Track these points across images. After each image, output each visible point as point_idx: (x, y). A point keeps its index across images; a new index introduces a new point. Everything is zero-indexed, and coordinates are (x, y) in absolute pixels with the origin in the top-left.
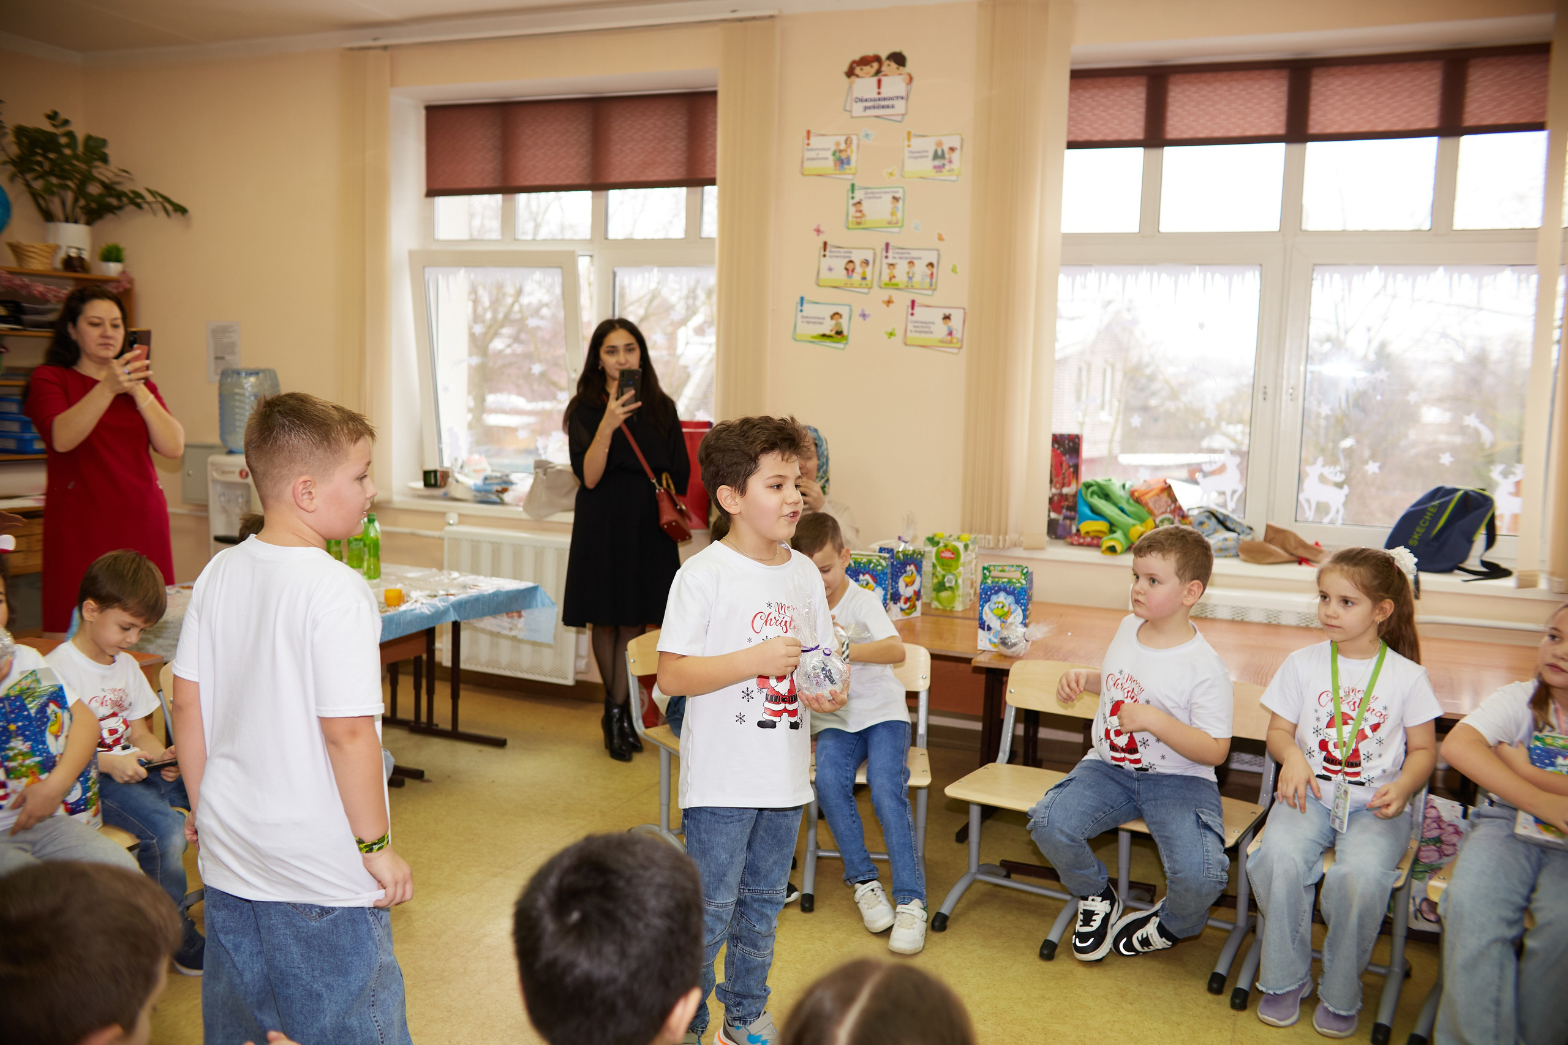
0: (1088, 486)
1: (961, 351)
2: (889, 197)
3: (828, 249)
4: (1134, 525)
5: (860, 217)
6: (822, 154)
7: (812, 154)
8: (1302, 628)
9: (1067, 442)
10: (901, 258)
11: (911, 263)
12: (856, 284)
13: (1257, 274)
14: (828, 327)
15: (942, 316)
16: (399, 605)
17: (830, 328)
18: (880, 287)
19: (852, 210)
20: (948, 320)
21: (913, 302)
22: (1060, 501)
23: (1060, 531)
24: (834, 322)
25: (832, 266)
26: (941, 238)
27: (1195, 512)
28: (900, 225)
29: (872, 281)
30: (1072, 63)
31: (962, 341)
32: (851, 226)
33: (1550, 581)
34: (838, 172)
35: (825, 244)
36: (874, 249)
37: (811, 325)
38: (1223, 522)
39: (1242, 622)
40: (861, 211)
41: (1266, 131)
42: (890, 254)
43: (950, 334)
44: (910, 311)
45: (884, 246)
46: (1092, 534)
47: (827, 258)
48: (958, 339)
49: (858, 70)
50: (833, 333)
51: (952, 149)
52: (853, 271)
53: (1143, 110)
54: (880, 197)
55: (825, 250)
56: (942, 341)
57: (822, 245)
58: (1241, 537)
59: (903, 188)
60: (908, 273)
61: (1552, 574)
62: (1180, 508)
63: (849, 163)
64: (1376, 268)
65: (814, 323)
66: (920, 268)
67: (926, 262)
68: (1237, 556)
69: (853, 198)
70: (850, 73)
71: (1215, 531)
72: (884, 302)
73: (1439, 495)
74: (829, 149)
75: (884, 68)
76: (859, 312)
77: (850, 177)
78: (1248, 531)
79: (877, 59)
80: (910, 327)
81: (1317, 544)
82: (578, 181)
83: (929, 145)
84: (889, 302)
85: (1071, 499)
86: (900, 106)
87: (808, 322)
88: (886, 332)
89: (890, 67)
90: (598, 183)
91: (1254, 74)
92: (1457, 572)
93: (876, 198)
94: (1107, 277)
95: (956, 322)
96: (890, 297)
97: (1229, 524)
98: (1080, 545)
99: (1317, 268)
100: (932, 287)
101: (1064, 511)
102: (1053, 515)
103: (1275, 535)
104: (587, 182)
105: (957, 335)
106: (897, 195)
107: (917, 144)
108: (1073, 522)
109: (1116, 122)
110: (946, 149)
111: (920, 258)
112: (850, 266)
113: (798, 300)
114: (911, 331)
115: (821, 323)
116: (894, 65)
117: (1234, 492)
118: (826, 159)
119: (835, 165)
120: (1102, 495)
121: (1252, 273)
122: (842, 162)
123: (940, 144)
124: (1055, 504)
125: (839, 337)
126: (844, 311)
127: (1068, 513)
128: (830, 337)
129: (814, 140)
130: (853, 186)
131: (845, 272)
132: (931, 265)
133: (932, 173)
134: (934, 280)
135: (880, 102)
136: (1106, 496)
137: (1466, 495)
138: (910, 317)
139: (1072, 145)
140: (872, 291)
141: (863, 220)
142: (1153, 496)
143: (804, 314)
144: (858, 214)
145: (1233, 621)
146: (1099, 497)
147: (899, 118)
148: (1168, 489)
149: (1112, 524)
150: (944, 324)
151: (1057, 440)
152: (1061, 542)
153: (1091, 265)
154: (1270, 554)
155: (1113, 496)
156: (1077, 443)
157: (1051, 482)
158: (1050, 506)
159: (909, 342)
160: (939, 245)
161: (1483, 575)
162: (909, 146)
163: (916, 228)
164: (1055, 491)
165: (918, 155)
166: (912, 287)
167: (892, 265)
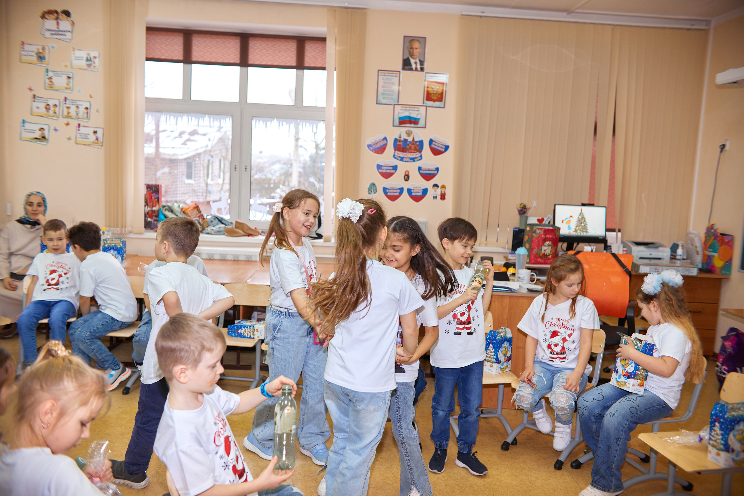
0: (164, 207)
1: (103, 148)
2: (65, 77)
3: (36, 98)
6: (31, 54)
7: (25, 53)
8: (247, 261)
9: (153, 188)
11: (77, 107)
13: (231, 119)
14: (38, 134)
15: (93, 131)
17: (39, 135)
18: (63, 117)
19: (47, 81)
20: (95, 133)
21: (79, 125)
22: (152, 213)
23: (152, 226)
24: (40, 132)
25: (39, 106)
26: (91, 97)
27: (209, 217)
28: (71, 89)
29: (59, 114)
30: (147, 24)
31: (103, 143)
32: (47, 88)
34: (39, 63)
35: (34, 96)
36: (59, 100)
37: (29, 133)
38: (221, 221)
39: (224, 260)
40: (51, 82)
41: (232, 61)
42: (67, 102)
43: (97, 139)
44: (78, 129)
45: (64, 99)
47: (36, 102)
48: (101, 143)
49: (47, 16)
50: (40, 137)
51: (95, 57)
52: (49, 109)
53: (182, 47)
54: (61, 76)
55: (34, 99)
56: (93, 143)
58: (227, 227)
59: (72, 73)
60: (76, 111)
62: (202, 215)
63: (44, 59)
64: (275, 120)
65: (31, 132)
66: (82, 110)
67: (85, 107)
68: (224, 234)
69: (47, 75)
70: (43, 17)
71: (217, 224)
72: (65, 124)
74: (34, 51)
75: (60, 17)
76: (53, 128)
77: (45, 65)
78: (231, 224)
79: (56, 12)
80: (78, 136)
81: (256, 228)
83: (83, 54)
84: (68, 124)
85: (157, 212)
86: (69, 35)
88: (67, 138)
89: (63, 16)
91: (227, 37)
93: (59, 76)
94: (170, 117)
95: (100, 134)
96: (68, 122)
97: (223, 221)
99: (253, 118)
100: (88, 118)
101: (154, 217)
102: (149, 219)
103: (239, 225)
105: (101, 140)
106: (69, 76)
107: (78, 53)
108: (158, 222)
109: (170, 51)
110: (92, 57)
111: (81, 105)
112: (48, 107)
113: (22, 121)
114: (79, 138)
115: (34, 133)
116: (65, 16)
117: (225, 208)
119: (37, 59)
121: (229, 119)
122: (41, 58)
123: (89, 54)
124: (147, 215)
125: (44, 139)
127: (156, 218)
128: (39, 139)
129: (26, 47)
130: (47, 70)
131: (45, 109)
132: (87, 108)
133: (86, 67)
134: (89, 115)
135: (58, 32)
136: (172, 211)
138: (78, 132)
139: (148, 59)
141: (53, 86)
142: (191, 210)
143: (25, 128)
144: (51, 83)
145: (221, 260)
146: (169, 211)
147: (68, 41)
148: (197, 208)
150: (95, 135)
151: (149, 187)
152: (152, 231)
153: (162, 112)
154: (236, 233)
155: (174, 211)
156: (159, 188)
157: (147, 205)
158: (147, 216)
159: (78, 143)
160: (90, 99)
161: (315, 238)
162: (74, 54)
163: (79, 91)
164: (148, 209)
165: (79, 58)
166: (79, 118)
167: (68, 108)
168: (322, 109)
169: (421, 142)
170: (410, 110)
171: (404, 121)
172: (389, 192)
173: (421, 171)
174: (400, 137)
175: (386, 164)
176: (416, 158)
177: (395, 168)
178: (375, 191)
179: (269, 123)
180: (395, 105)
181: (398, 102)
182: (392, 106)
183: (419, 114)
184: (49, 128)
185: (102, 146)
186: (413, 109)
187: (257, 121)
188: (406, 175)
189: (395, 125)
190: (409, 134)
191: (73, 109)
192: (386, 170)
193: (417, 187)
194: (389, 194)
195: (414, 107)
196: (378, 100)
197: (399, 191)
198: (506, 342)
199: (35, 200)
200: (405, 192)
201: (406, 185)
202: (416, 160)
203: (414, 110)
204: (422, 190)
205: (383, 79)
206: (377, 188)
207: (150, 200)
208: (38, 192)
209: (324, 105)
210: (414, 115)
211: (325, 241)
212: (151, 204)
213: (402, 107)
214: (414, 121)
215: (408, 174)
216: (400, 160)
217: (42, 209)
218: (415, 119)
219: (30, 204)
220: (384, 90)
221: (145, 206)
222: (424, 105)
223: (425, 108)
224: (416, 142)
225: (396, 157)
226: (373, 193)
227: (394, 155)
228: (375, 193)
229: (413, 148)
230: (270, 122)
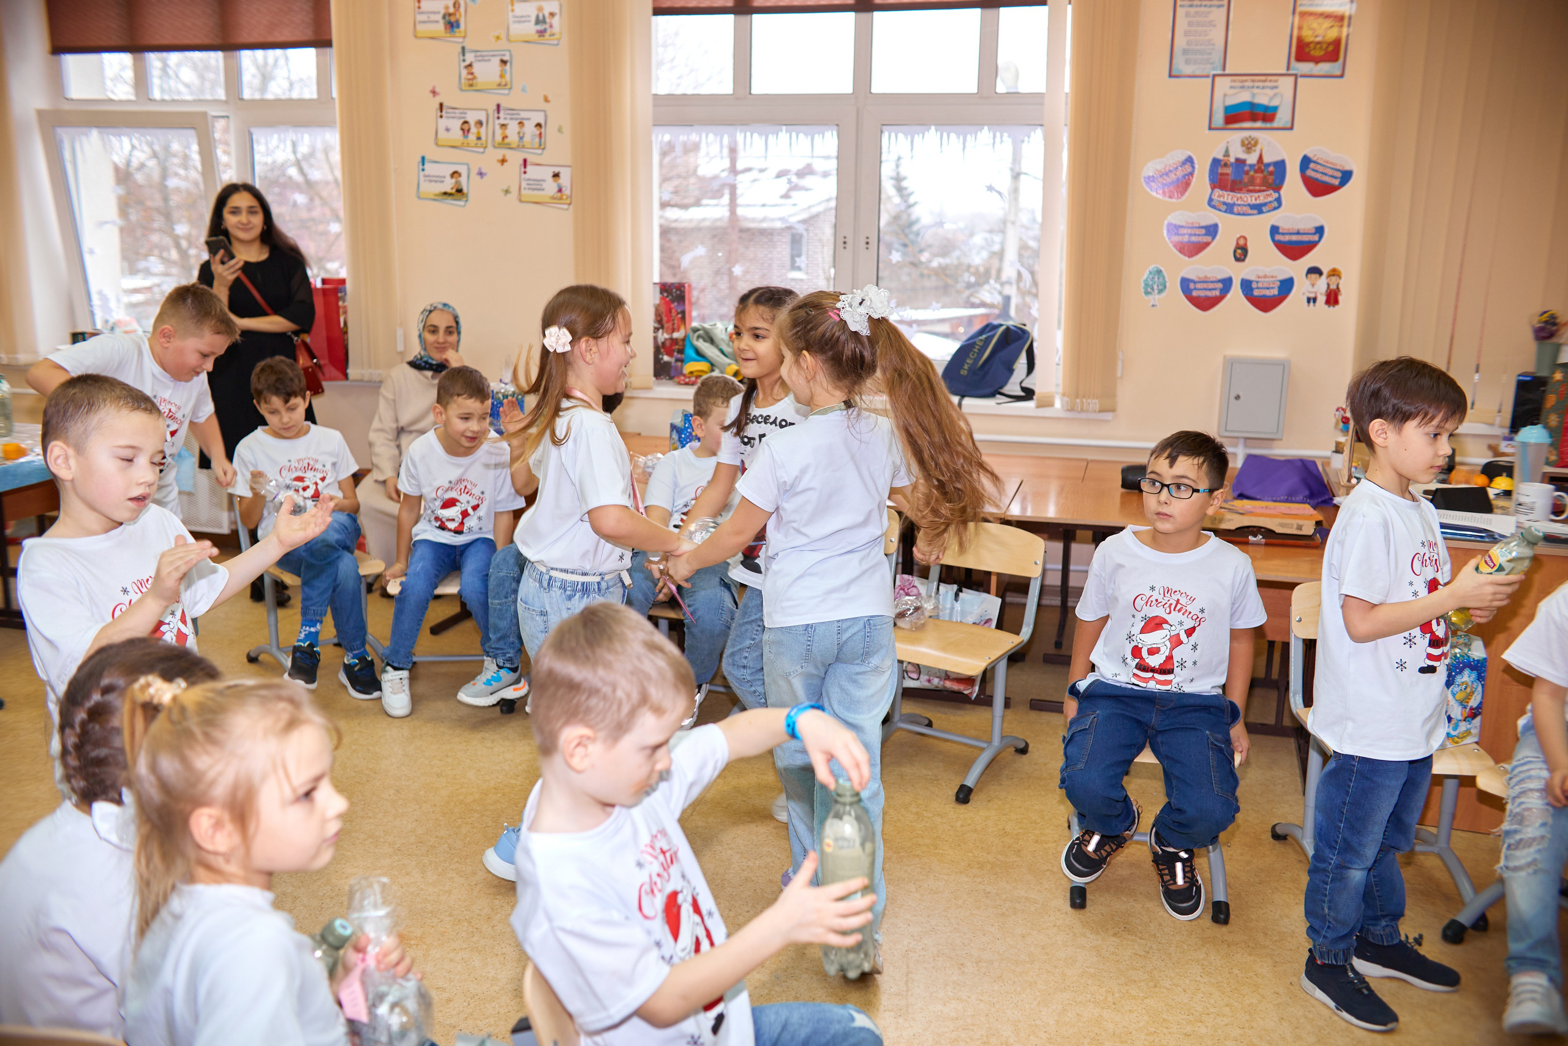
0: (695, 330)
1: (571, 207)
2: (496, 61)
3: (444, 111)
4: (729, 364)
5: (473, 79)
6: (434, 17)
7: (424, 17)
9: (674, 290)
10: (511, 119)
11: (521, 123)
12: (473, 145)
13: (835, 133)
14: (448, 185)
15: (552, 174)
16: (17, 459)
17: (451, 186)
18: (494, 147)
19: (464, 72)
20: (557, 178)
21: (525, 161)
22: (671, 345)
23: (672, 373)
24: (453, 181)
25: (449, 127)
26: (546, 100)
28: (509, 87)
29: (487, 141)
31: (571, 196)
32: (465, 88)
33: (1062, 400)
34: (448, 35)
35: (441, 105)
36: (486, 110)
37: (433, 183)
40: (472, 74)
41: (838, 2)
42: (502, 114)
43: (560, 190)
44: (523, 170)
45: (495, 107)
46: (695, 374)
47: (444, 119)
48: (567, 198)
50: (453, 191)
51: (552, 15)
52: (469, 131)
54: (489, 60)
55: (441, 111)
56: (553, 198)
57: (438, 106)
59: (509, 51)
60: (519, 133)
61: (1064, 395)
63: (458, 26)
64: (933, 128)
65: (436, 181)
66: (530, 129)
67: (534, 124)
69: (464, 61)
72: (498, 161)
73: (987, 330)
74: (439, 13)
76: (477, 171)
77: (460, 40)
80: (524, 184)
82: (207, 41)
83: (529, 10)
84: (503, 161)
85: (681, 343)
87: (431, 181)
88: (502, 190)
90: (228, 44)
92: (998, 396)
93: (485, 60)
95: (565, 180)
96: (504, 156)
98: (687, 384)
99: (884, 128)
100: (542, 146)
101: (675, 354)
102: (666, 358)
104: (217, 41)
105: (567, 191)
106: (505, 58)
107: (520, 9)
108: (684, 364)
110: (547, 15)
111: (529, 119)
112: (466, 127)
113: (419, 159)
114: (525, 188)
115: (443, 182)
118: (437, 22)
119: (446, 28)
120: (707, 338)
121: (830, 132)
122: (452, 24)
123: (540, 9)
124: (659, 349)
125: (460, 194)
126: (463, 170)
127: (679, 356)
128: (450, 194)
129: (425, 5)
130: (463, 49)
131: (461, 132)
132: (539, 125)
133: (536, 37)
134: (543, 140)
136: (710, 339)
137: (1008, 329)
138: (523, 176)
139: (658, 11)
140: (487, 150)
141: (475, 81)
143: (427, 172)
144: (470, 77)
146: (705, 341)
149: (712, 365)
150: (555, 181)
151: (665, 288)
152: (671, 382)
153: (692, 125)
155: (716, 340)
156: (684, 292)
157: (662, 327)
158: (662, 350)
159: (523, 199)
160: (545, 106)
161: (1018, 398)
162: (513, 11)
163: (523, 90)
164: (663, 336)
165: (521, 19)
166: (523, 147)
167: (503, 126)
168: (1036, 99)
169: (1281, 166)
170: (1253, 87)
171: (1235, 116)
172: (1195, 289)
173: (1278, 237)
174: (1227, 154)
175: (1190, 221)
176: (1265, 204)
177: (1212, 230)
178: (1160, 287)
179: (918, 138)
180: (1214, 76)
181: (1224, 69)
182: (1210, 80)
183: (1275, 95)
184: (469, 169)
185: (570, 204)
186: (1261, 84)
187: (893, 135)
188: (1238, 247)
189: (1213, 126)
190: (1249, 145)
191: (513, 129)
192: (1190, 235)
193: (1265, 276)
194: (1195, 293)
195: (1263, 78)
196: (1174, 67)
197: (1220, 285)
198: (1467, 672)
199: (441, 321)
200: (1236, 289)
201: (1239, 272)
202: (1264, 209)
203: (1263, 88)
204: (1279, 283)
205: (1187, 15)
206: (1167, 279)
207: (666, 316)
208: (445, 305)
209: (1041, 88)
210: (1263, 98)
211: (1038, 406)
212: (670, 325)
213: (1235, 81)
214: (1263, 115)
215: (1246, 244)
216: (1226, 212)
217: (453, 338)
218: (1266, 108)
219: (432, 329)
220: (1189, 43)
221: (656, 330)
222: (1291, 72)
223: (1292, 79)
224: (1269, 165)
225: (1213, 203)
226: (1156, 291)
227: (1210, 200)
228: (1160, 291)
229: (1258, 181)
230: (921, 135)
